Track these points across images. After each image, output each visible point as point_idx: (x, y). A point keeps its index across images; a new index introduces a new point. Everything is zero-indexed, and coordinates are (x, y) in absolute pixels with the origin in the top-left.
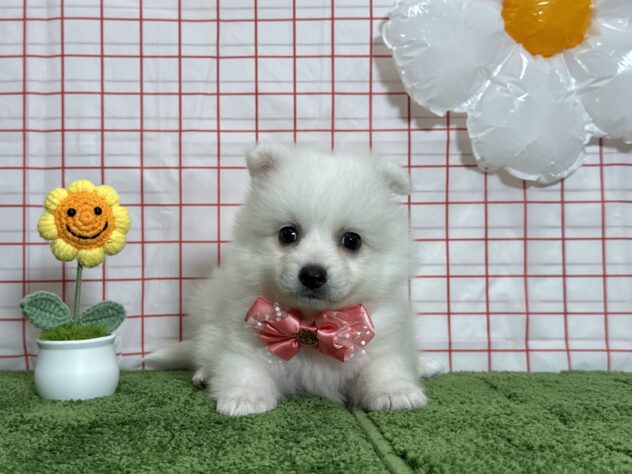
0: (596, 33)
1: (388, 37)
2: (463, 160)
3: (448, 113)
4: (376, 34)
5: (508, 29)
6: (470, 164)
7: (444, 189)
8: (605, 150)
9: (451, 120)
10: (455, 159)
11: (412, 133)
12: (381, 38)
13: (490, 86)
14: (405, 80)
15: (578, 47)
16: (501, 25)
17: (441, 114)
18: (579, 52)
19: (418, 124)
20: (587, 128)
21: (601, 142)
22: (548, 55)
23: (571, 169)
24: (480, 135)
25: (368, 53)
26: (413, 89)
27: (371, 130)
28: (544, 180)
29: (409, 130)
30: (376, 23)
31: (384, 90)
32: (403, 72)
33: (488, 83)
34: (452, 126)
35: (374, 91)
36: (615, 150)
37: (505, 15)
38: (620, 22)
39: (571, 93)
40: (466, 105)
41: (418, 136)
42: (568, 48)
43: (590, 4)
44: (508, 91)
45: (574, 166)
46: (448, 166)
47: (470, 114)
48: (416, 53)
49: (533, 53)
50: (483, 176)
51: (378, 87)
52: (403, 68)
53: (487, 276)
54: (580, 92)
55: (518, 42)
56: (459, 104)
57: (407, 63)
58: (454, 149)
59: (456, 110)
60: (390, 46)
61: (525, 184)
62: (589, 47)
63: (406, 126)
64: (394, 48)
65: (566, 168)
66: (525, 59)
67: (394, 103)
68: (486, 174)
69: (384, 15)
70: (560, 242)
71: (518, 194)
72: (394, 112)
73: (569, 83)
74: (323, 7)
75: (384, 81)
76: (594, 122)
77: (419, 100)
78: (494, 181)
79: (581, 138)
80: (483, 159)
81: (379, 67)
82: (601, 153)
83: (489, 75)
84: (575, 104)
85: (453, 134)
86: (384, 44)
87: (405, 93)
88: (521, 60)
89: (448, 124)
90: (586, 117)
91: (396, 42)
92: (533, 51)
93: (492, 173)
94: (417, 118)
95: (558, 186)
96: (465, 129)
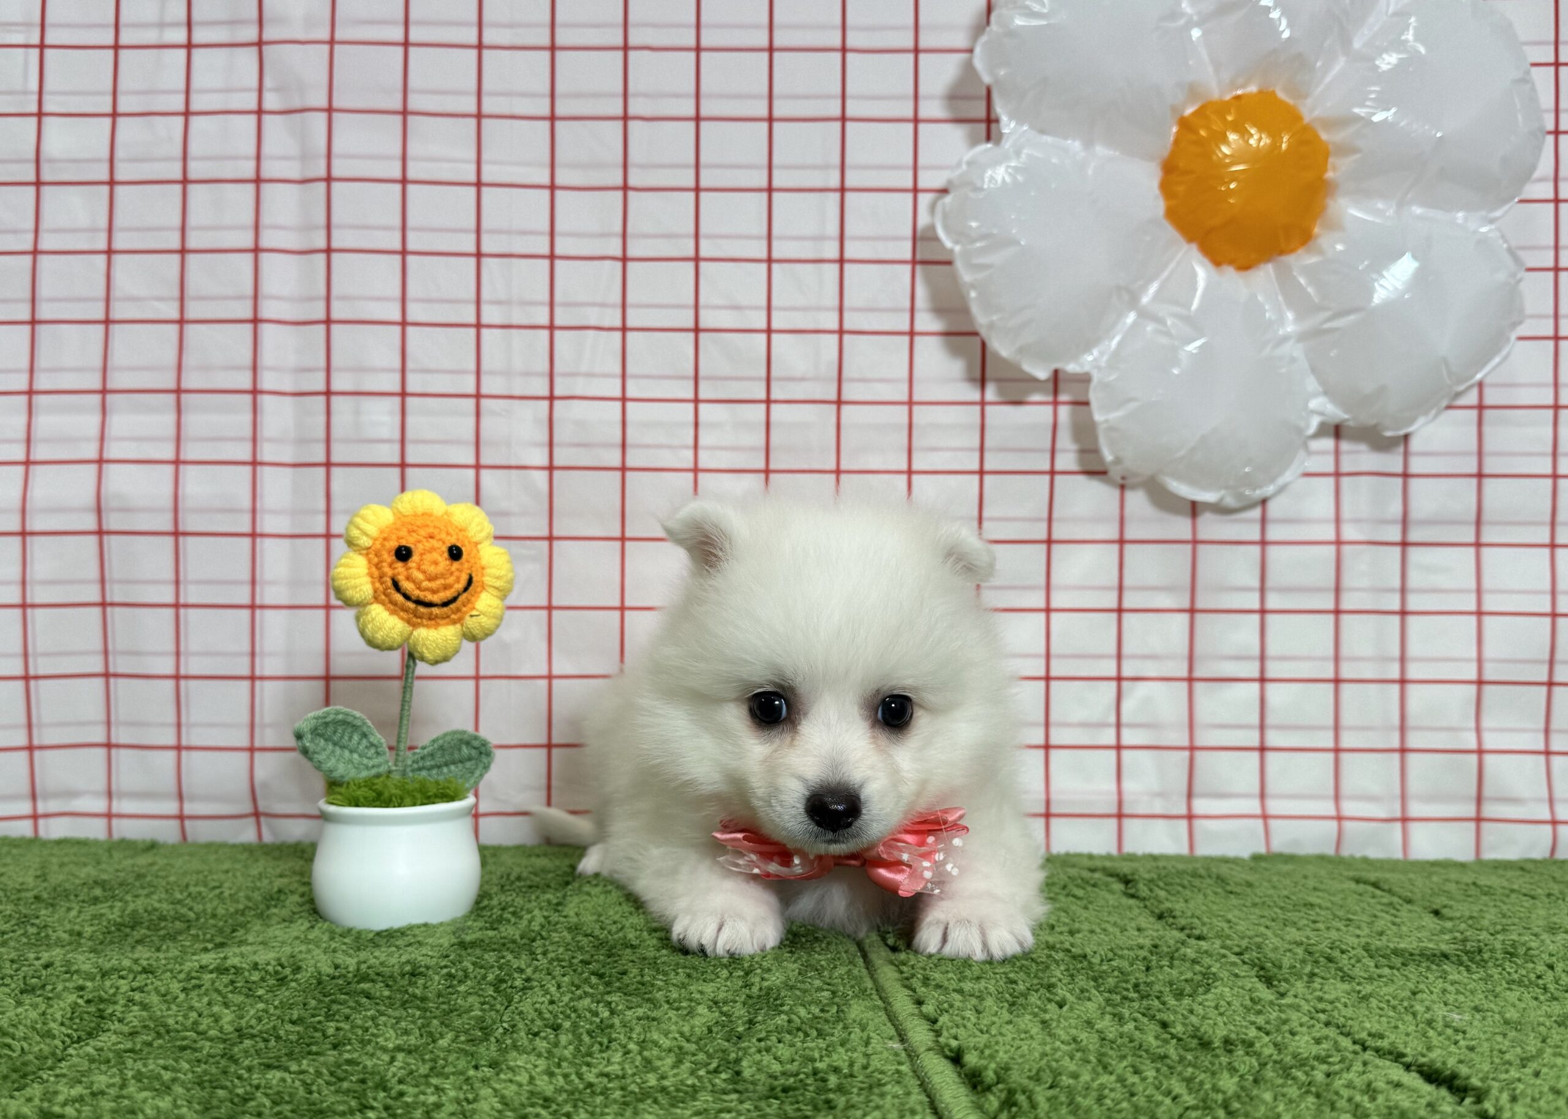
0: (1335, 226)
1: (946, 228)
2: (1081, 461)
3: (1056, 372)
4: (923, 220)
5: (1172, 214)
6: (1096, 471)
7: (1045, 515)
8: (1345, 446)
9: (1061, 386)
10: (1067, 460)
11: (989, 409)
12: (932, 228)
13: (1135, 324)
14: (975, 310)
15: (1300, 251)
16: (1159, 206)
17: (1042, 373)
18: (1301, 261)
19: (1000, 392)
20: (1313, 404)
21: (1337, 431)
22: (1244, 267)
23: (1281, 481)
24: (1115, 415)
25: (908, 256)
26: (991, 326)
27: (910, 403)
28: (1230, 501)
29: (983, 403)
30: (924, 199)
31: (936, 325)
32: (973, 294)
33: (1131, 318)
34: (1063, 397)
35: (918, 327)
36: (1363, 447)
37: (1166, 188)
38: (1380, 205)
39: (1285, 339)
40: (1090, 358)
41: (999, 415)
42: (1282, 252)
43: (1325, 170)
44: (1168, 334)
45: (1288, 476)
46: (1052, 473)
47: (1096, 376)
48: (996, 258)
49: (1217, 262)
50: (1116, 493)
51: (926, 321)
52: (973, 286)
53: (1119, 679)
54: (1303, 337)
55: (1190, 239)
56: (1075, 358)
57: (981, 276)
58: (1065, 440)
59: (1071, 368)
60: (948, 244)
61: (1194, 509)
62: (1320, 252)
63: (976, 396)
64: (957, 248)
65: (1272, 480)
66: (1202, 271)
67: (955, 352)
68: (1122, 487)
69: (939, 184)
70: (1256, 618)
71: (1181, 527)
72: (956, 367)
73: (1281, 320)
74: (826, 167)
75: (939, 310)
76: (1326, 393)
77: (1002, 347)
78: (1137, 500)
79: (1302, 424)
80: (1118, 461)
81: (929, 281)
82: (1337, 453)
83: (1133, 302)
84: (1293, 360)
85: (1064, 412)
86: (936, 239)
87: (975, 334)
88: (1194, 275)
89: (1056, 392)
90: (1312, 384)
91: (961, 235)
92: (1217, 260)
93: (1134, 487)
94: (998, 380)
95: (1256, 513)
96: (1086, 404)
